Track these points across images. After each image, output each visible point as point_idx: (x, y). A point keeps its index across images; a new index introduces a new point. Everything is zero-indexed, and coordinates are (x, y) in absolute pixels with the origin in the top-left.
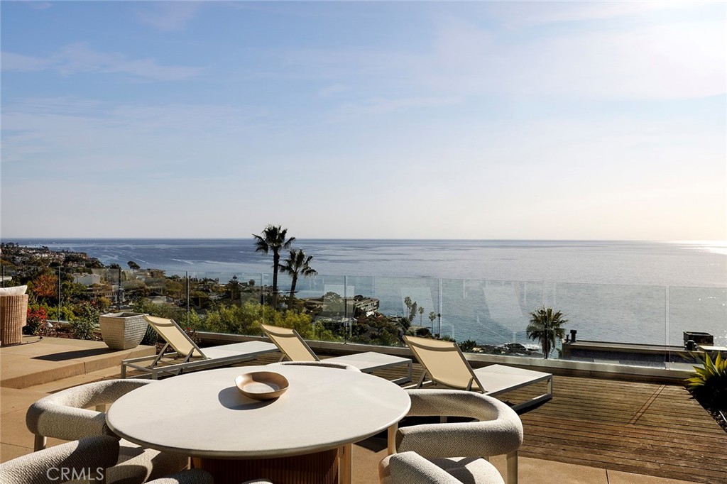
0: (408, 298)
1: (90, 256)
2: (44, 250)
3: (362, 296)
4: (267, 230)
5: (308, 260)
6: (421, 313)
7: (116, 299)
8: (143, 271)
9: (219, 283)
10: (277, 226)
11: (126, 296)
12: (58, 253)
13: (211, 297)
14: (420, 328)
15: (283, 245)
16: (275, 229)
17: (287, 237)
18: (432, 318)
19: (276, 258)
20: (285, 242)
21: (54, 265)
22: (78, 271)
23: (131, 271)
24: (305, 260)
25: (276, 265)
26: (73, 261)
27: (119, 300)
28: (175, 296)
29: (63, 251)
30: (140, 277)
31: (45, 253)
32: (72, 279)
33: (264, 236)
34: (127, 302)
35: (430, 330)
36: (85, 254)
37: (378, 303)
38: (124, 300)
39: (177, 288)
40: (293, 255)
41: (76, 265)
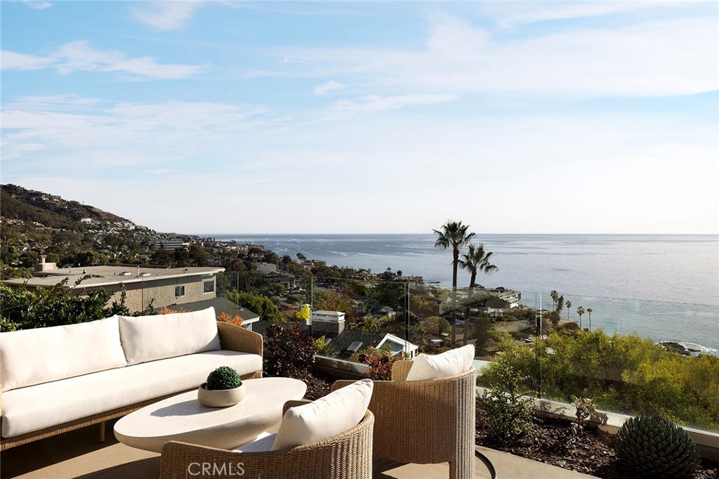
0: (555, 291)
1: (266, 249)
2: (233, 243)
3: (503, 288)
4: (446, 225)
5: (488, 256)
6: (568, 307)
7: (289, 285)
8: (309, 262)
9: (371, 272)
10: (457, 222)
11: (296, 282)
12: (243, 246)
13: (366, 285)
14: (568, 322)
15: (463, 240)
16: (455, 225)
17: (468, 232)
18: (581, 312)
19: (456, 253)
20: (466, 237)
21: (241, 256)
22: (259, 261)
23: (299, 262)
24: (485, 256)
25: (456, 261)
26: (255, 253)
27: (291, 286)
28: (336, 283)
29: (247, 245)
30: (307, 266)
31: (234, 246)
32: (255, 268)
33: (443, 231)
34: (298, 288)
35: (579, 325)
36: (263, 247)
37: (519, 295)
38: (295, 287)
39: (338, 277)
40: (472, 249)
41: (256, 256)
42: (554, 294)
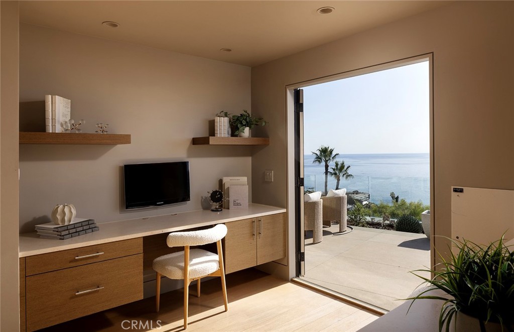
0: (393, 193)
3: (358, 192)
4: (320, 149)
5: (347, 168)
10: (327, 147)
15: (331, 158)
16: (325, 148)
17: (334, 153)
19: (327, 167)
20: (333, 156)
24: (345, 168)
25: (327, 172)
33: (318, 153)
37: (369, 195)
40: (337, 165)
42: (392, 195)
